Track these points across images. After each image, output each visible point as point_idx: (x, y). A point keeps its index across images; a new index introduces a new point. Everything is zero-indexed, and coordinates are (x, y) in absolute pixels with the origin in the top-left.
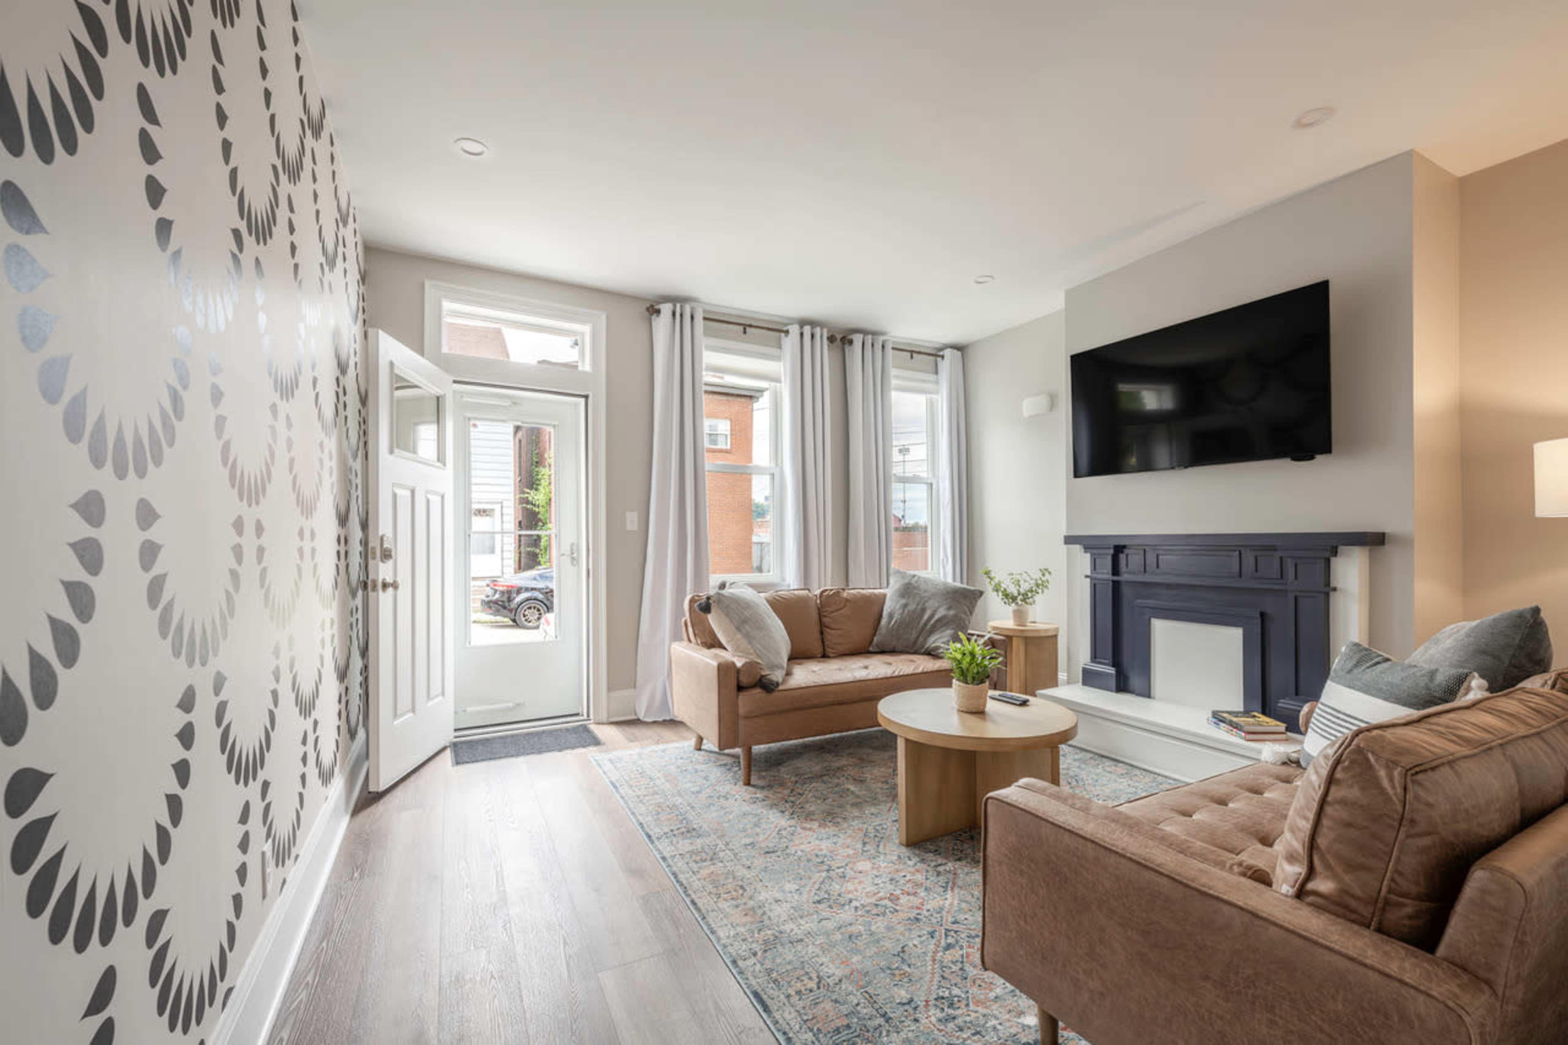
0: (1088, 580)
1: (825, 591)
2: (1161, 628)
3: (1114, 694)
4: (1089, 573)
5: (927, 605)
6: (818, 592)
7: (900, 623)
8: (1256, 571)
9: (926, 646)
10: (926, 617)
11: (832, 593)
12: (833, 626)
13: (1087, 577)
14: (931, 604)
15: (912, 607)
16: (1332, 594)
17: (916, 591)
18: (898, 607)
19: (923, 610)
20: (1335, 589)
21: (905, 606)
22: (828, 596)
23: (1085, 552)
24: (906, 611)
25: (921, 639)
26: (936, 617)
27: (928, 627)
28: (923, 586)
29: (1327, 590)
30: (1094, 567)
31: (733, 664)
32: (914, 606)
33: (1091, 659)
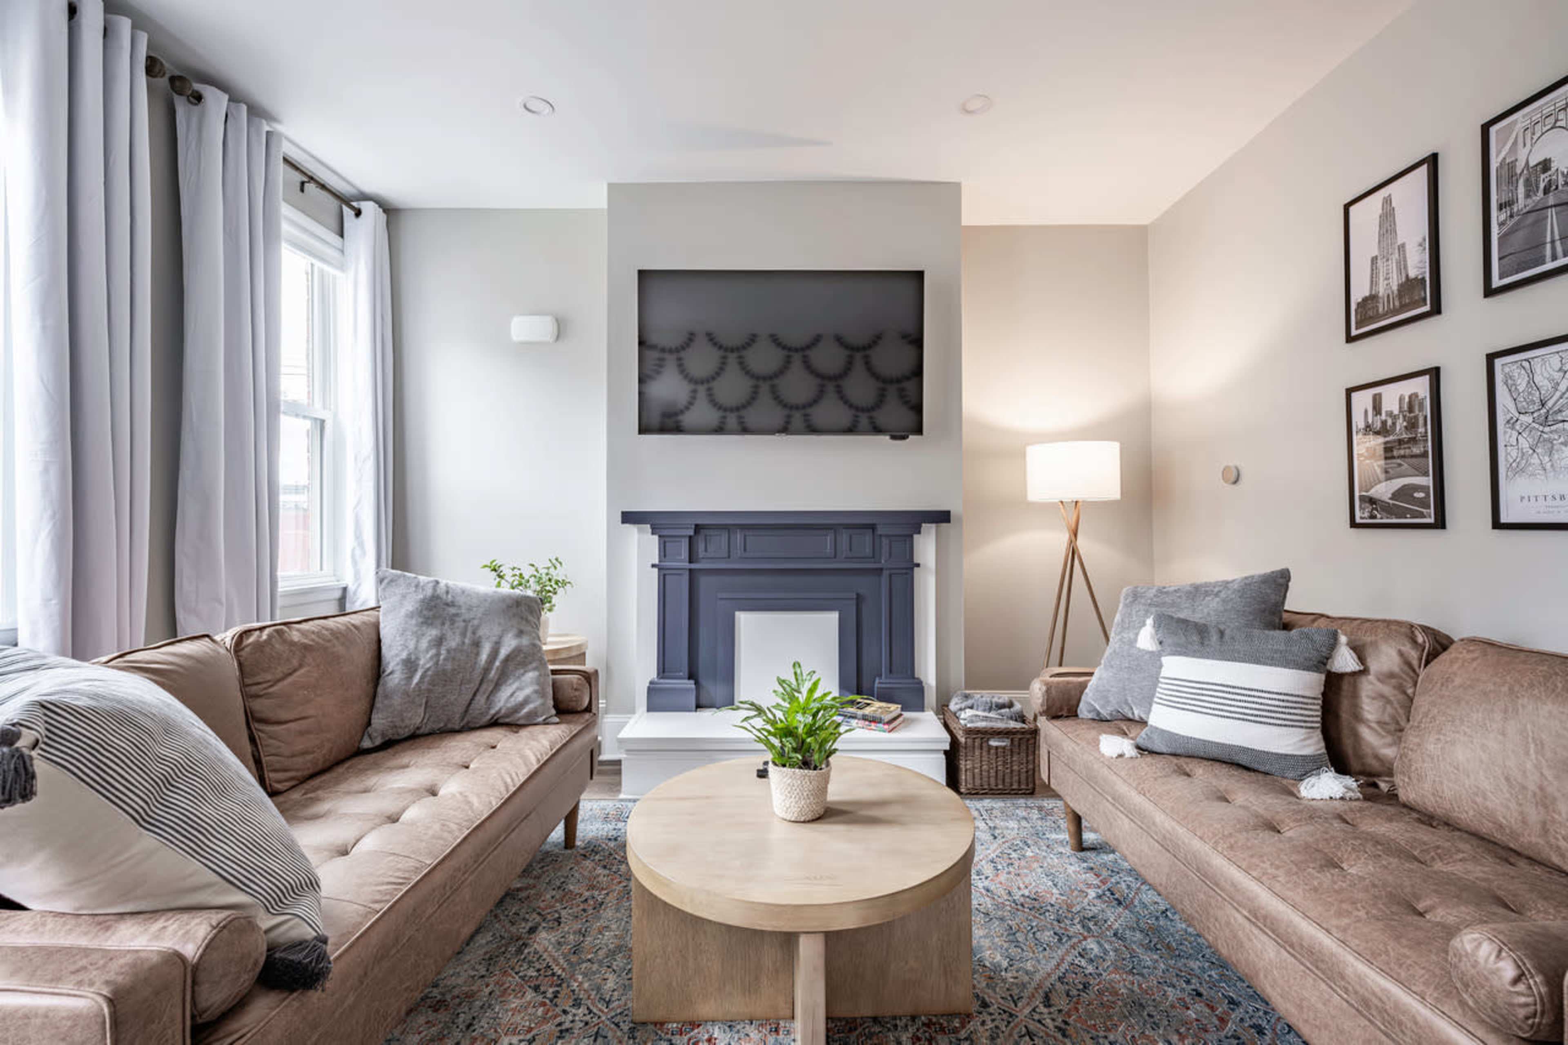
0: (656, 570)
1: (248, 632)
2: (745, 621)
3: (694, 714)
4: (656, 562)
5: (480, 633)
6: (227, 637)
7: (436, 674)
8: (851, 550)
9: (493, 712)
10: (484, 656)
11: (265, 635)
12: (284, 715)
13: (653, 566)
14: (488, 633)
15: (453, 642)
16: (916, 569)
17: (452, 610)
18: (424, 644)
19: (477, 644)
20: (918, 565)
21: (439, 642)
22: (259, 646)
23: (653, 533)
24: (443, 652)
25: (481, 699)
26: (503, 652)
27: (493, 674)
28: (461, 600)
29: (911, 566)
30: (663, 552)
31: (179, 956)
32: (458, 639)
33: (658, 674)
